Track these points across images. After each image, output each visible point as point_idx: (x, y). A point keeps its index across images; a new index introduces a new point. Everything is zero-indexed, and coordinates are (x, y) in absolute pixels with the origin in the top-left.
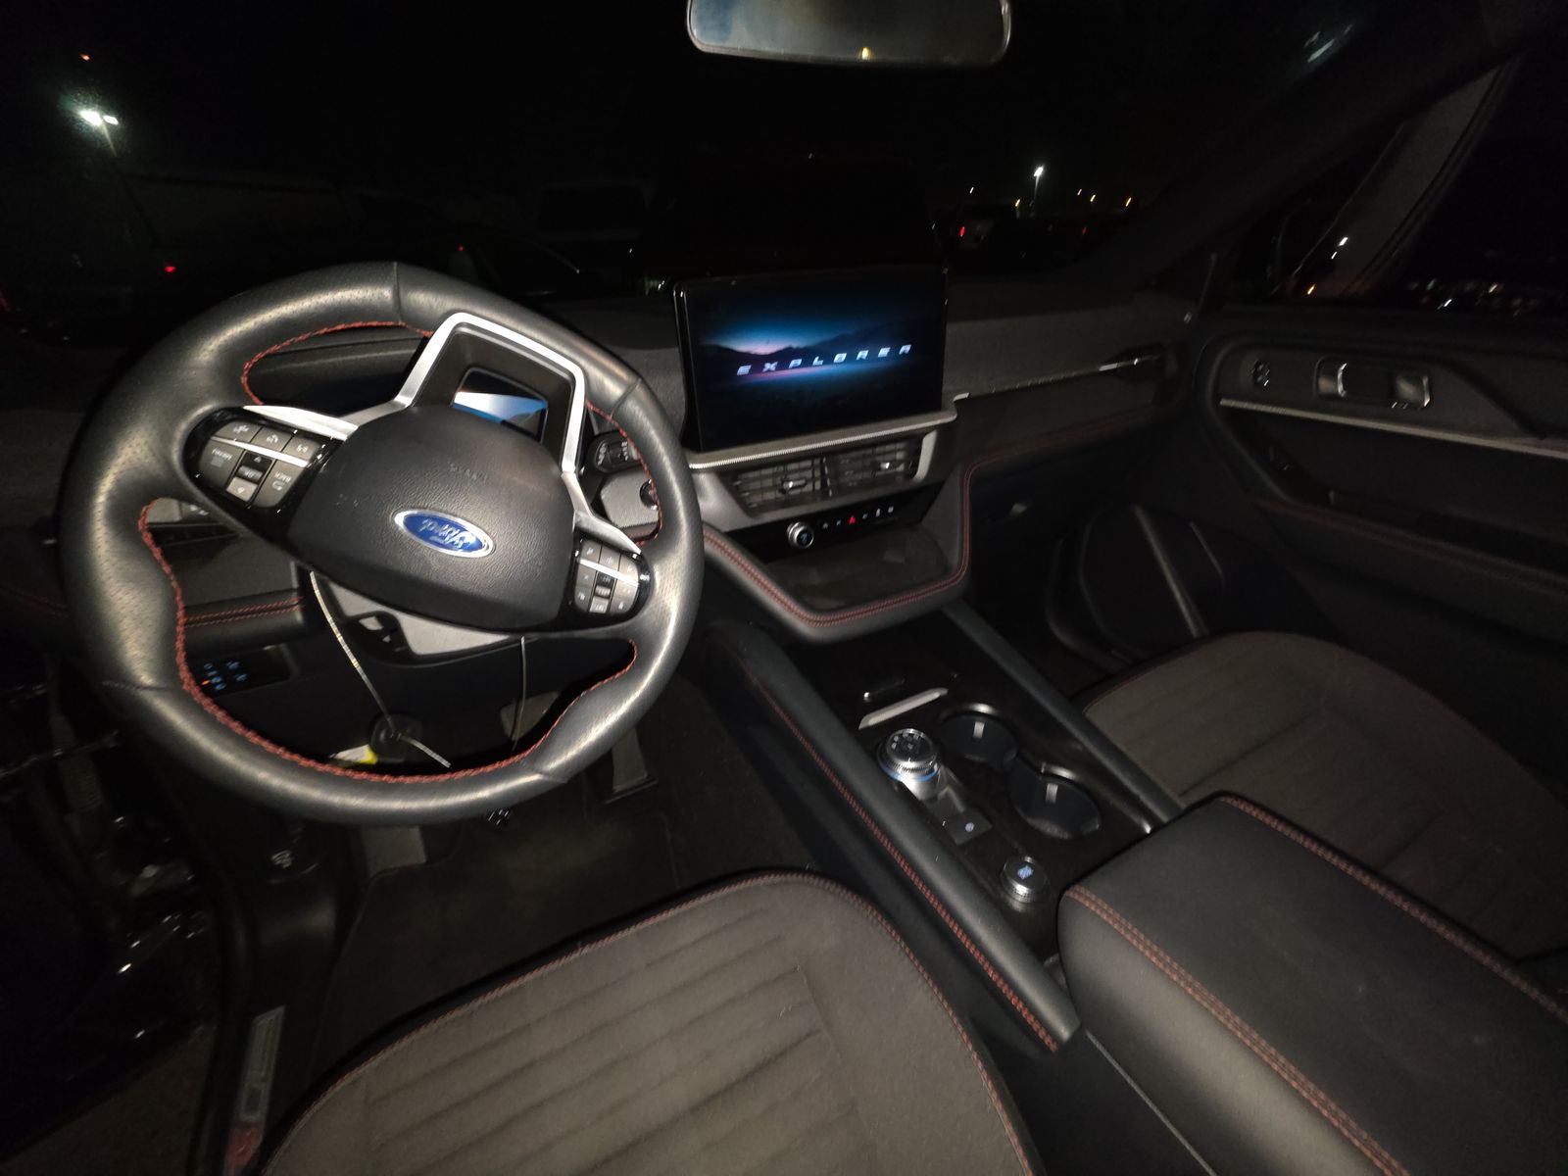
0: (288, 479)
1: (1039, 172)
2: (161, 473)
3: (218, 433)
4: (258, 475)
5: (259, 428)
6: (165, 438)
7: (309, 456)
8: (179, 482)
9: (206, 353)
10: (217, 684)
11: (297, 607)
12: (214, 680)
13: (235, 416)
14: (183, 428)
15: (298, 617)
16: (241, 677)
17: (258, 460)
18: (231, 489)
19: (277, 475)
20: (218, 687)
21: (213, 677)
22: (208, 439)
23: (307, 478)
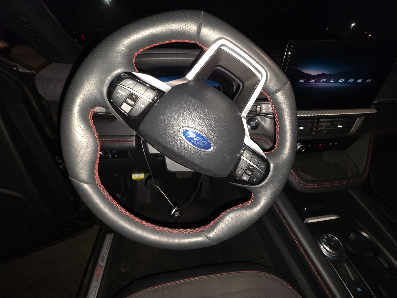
0: (143, 106)
1: (353, 25)
2: (99, 97)
3: (121, 83)
4: (133, 103)
5: (136, 83)
6: (102, 82)
7: (152, 98)
8: (105, 101)
9: (122, 46)
10: (110, 156)
11: (134, 142)
12: (109, 155)
13: (128, 76)
14: (109, 79)
15: (134, 144)
16: (116, 156)
17: (134, 96)
18: (122, 107)
19: (140, 104)
20: (110, 157)
21: (109, 154)
22: (117, 85)
23: (150, 107)
